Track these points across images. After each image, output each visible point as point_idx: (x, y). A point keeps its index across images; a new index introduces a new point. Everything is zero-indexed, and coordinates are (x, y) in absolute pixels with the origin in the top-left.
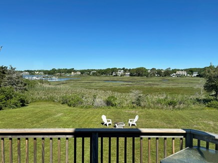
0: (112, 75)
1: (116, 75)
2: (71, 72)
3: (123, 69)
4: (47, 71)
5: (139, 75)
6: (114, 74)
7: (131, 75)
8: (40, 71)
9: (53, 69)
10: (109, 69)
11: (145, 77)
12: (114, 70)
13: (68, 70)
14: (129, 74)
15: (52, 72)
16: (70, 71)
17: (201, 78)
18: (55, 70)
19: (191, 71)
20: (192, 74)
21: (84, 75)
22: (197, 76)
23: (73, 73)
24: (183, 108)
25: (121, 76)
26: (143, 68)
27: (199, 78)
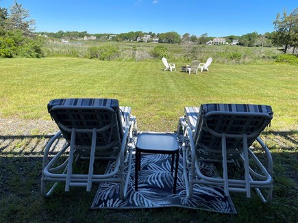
0: (136, 40)
1: (142, 41)
2: (83, 37)
3: (150, 33)
4: (52, 34)
5: (169, 42)
6: (139, 39)
7: (160, 41)
8: (43, 34)
9: (60, 32)
10: (132, 33)
11: (177, 44)
12: (139, 34)
13: (80, 33)
14: (157, 39)
15: (59, 35)
16: (82, 35)
17: (242, 47)
18: (63, 33)
19: (231, 39)
20: (232, 41)
21: (101, 39)
22: (237, 44)
23: (85, 38)
24: (248, 63)
25: (148, 42)
26: (174, 33)
27: (239, 47)
